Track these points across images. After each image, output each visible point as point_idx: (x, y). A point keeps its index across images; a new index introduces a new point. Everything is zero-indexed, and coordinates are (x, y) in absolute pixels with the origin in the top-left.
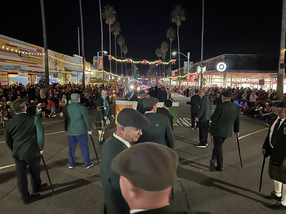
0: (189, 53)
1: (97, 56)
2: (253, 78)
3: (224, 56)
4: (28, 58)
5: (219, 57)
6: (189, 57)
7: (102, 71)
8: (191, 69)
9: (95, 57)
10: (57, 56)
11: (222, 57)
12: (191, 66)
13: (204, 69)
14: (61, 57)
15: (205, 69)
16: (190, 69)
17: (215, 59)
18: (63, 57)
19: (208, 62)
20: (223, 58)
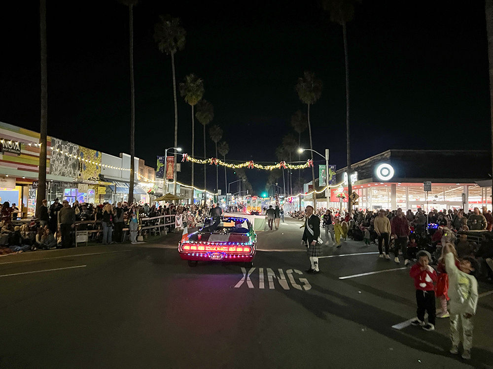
0: (327, 151)
1: (164, 155)
2: (448, 194)
3: (390, 153)
4: (17, 155)
5: (381, 155)
6: (327, 158)
7: (174, 182)
8: (333, 178)
9: (161, 158)
10: (84, 153)
11: (385, 155)
12: (333, 173)
13: (354, 177)
14: (93, 156)
15: (356, 177)
16: (331, 179)
17: (375, 160)
18: (97, 156)
19: (362, 165)
20: (388, 157)
